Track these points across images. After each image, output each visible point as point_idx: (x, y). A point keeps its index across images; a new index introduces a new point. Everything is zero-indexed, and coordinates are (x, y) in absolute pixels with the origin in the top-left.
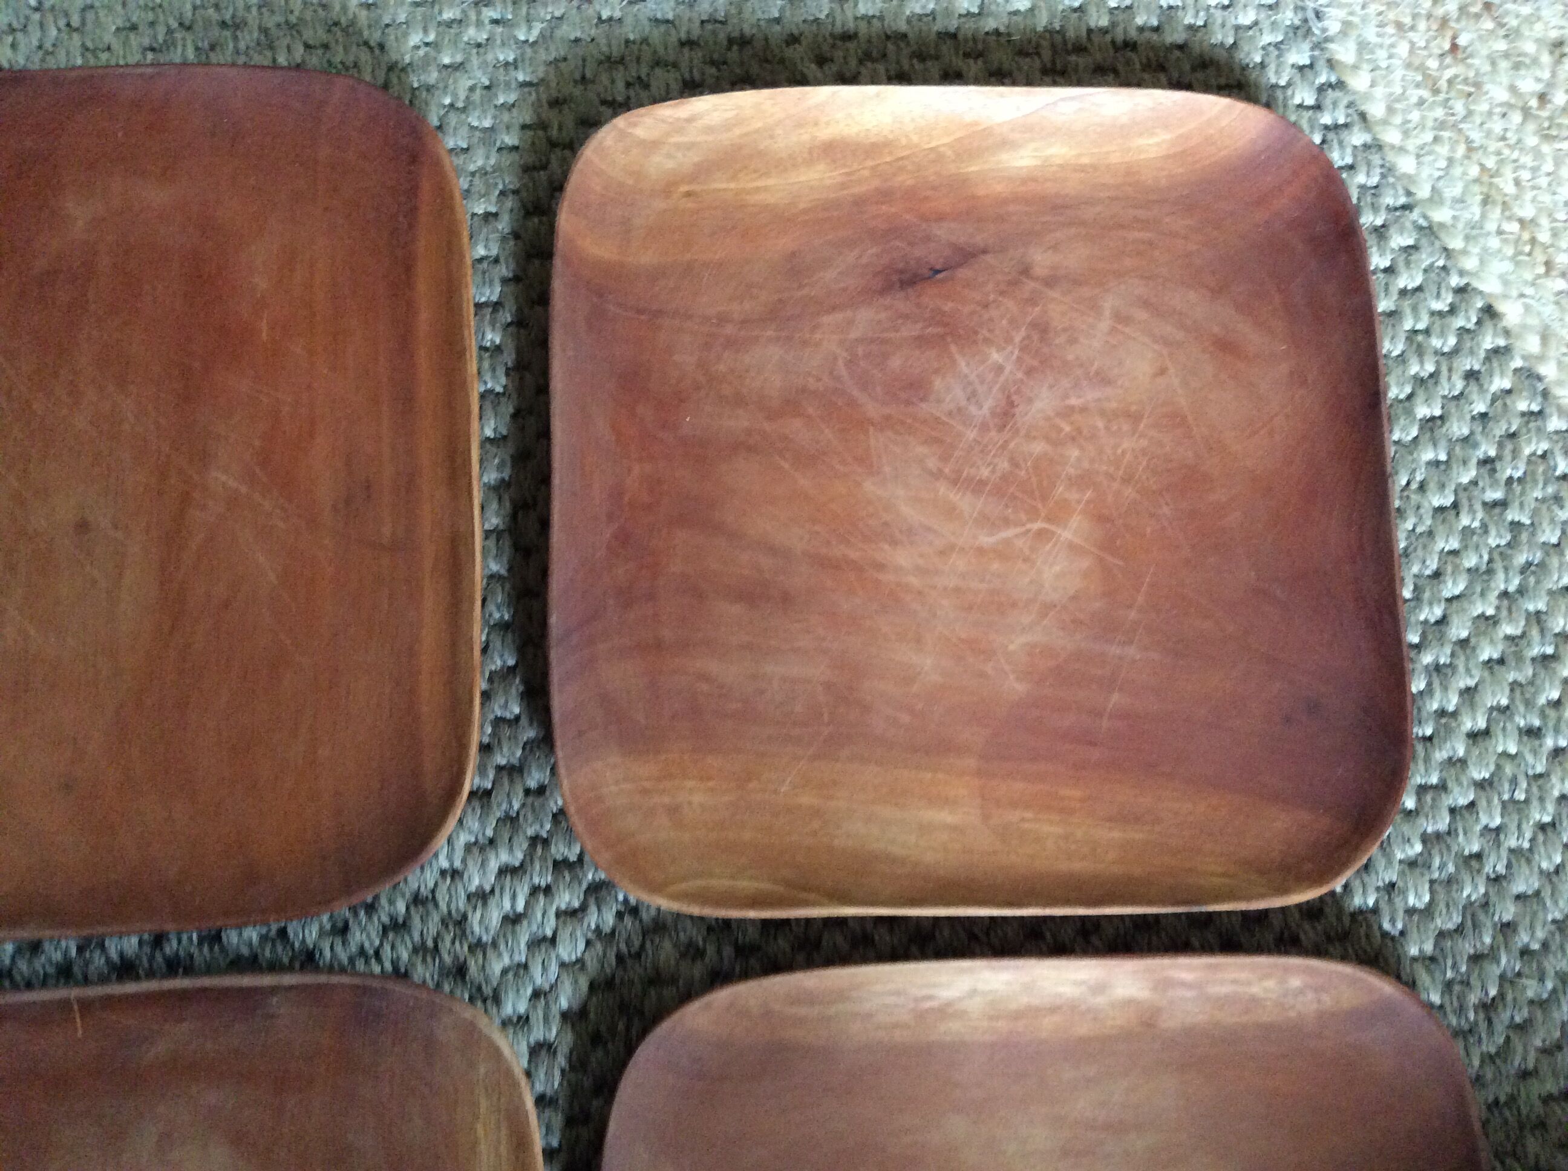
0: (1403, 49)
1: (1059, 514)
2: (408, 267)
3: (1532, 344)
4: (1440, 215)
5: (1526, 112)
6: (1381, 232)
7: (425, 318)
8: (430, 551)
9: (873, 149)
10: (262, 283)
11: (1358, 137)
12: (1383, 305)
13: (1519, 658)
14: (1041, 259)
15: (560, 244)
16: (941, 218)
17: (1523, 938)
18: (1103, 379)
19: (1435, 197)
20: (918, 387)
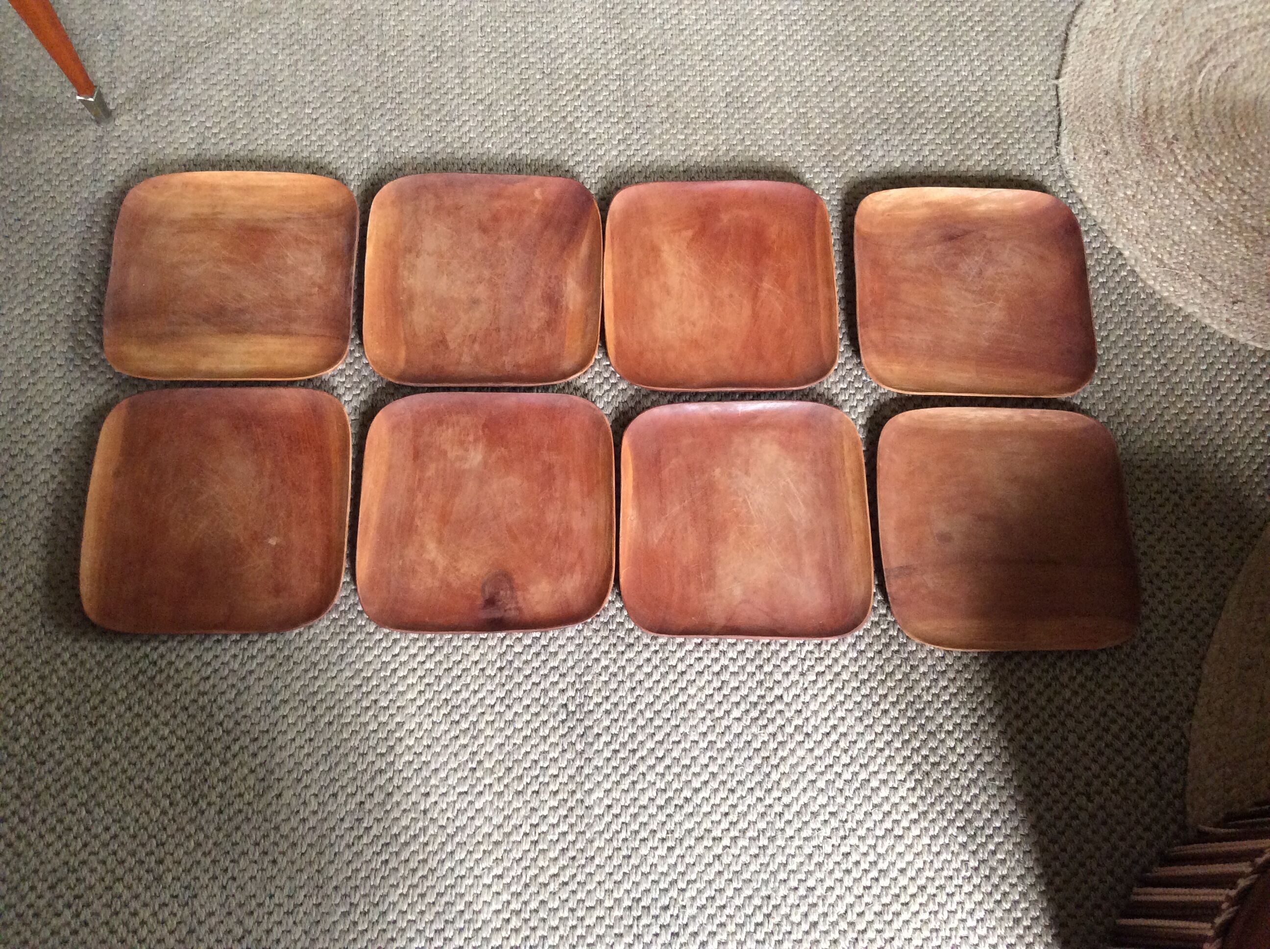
0: (1092, 182)
1: (997, 300)
2: (814, 233)
3: (1133, 262)
4: (1105, 227)
5: (1129, 200)
6: (1087, 232)
7: (818, 245)
8: (822, 304)
9: (941, 204)
10: (774, 237)
11: (1079, 206)
12: (1088, 251)
13: (1130, 346)
14: (989, 235)
15: (856, 226)
16: (960, 222)
17: (1132, 419)
18: (1007, 266)
19: (1103, 222)
20: (955, 266)
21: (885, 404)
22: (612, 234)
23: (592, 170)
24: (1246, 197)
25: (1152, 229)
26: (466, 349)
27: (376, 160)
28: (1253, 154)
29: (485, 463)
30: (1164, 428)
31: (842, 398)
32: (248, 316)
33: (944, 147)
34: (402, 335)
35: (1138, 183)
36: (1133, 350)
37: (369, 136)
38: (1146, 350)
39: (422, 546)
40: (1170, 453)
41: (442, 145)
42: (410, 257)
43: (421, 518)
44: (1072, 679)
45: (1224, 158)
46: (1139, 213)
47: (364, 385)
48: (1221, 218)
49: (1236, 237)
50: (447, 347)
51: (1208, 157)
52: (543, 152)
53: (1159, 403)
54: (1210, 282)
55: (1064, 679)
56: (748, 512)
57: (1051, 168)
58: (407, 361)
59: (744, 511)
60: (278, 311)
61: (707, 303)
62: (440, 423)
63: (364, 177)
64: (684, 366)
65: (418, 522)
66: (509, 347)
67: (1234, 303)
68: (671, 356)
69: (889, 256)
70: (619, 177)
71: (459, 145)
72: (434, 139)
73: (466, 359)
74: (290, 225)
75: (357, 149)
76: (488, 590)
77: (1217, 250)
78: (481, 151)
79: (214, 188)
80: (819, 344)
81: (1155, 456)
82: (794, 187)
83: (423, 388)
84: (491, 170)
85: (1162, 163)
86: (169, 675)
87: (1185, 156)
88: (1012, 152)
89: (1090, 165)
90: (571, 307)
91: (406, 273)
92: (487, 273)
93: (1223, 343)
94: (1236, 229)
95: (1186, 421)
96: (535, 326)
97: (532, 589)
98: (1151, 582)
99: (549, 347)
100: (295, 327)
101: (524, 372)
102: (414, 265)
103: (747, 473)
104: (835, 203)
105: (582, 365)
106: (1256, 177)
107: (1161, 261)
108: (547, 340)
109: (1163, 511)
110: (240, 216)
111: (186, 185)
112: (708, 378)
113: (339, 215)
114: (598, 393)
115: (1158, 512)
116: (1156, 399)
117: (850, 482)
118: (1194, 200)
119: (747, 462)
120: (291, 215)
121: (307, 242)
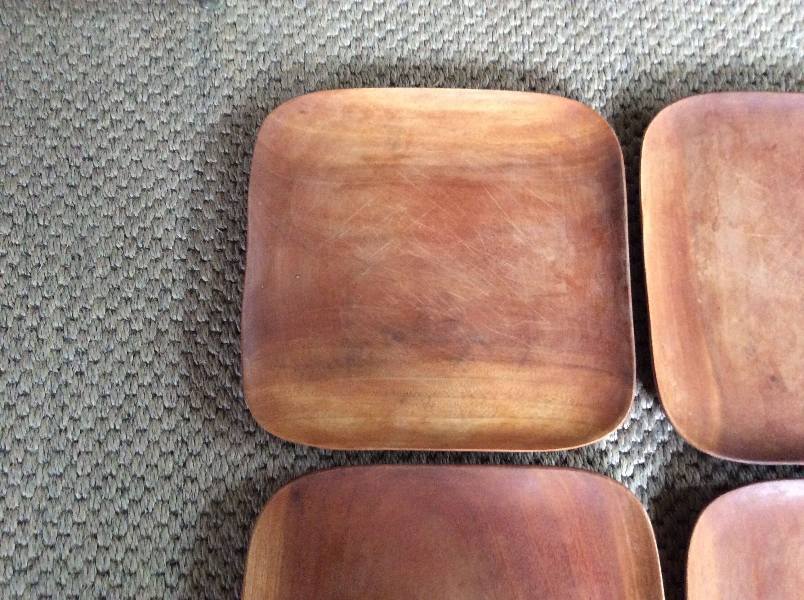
27: (624, 67)
32: (462, 330)
37: (610, 28)
41: (721, 44)
42: (703, 230)
47: (650, 449)
50: (784, 389)
58: (726, 413)
60: (507, 323)
63: (609, 94)
71: (747, 44)
72: (707, 34)
74: (512, 176)
78: (781, 53)
79: (391, 114)
91: (700, 258)
100: (537, 350)
102: (710, 244)
110: (431, 162)
111: (348, 110)
113: (588, 159)
120: (513, 160)
121: (539, 204)
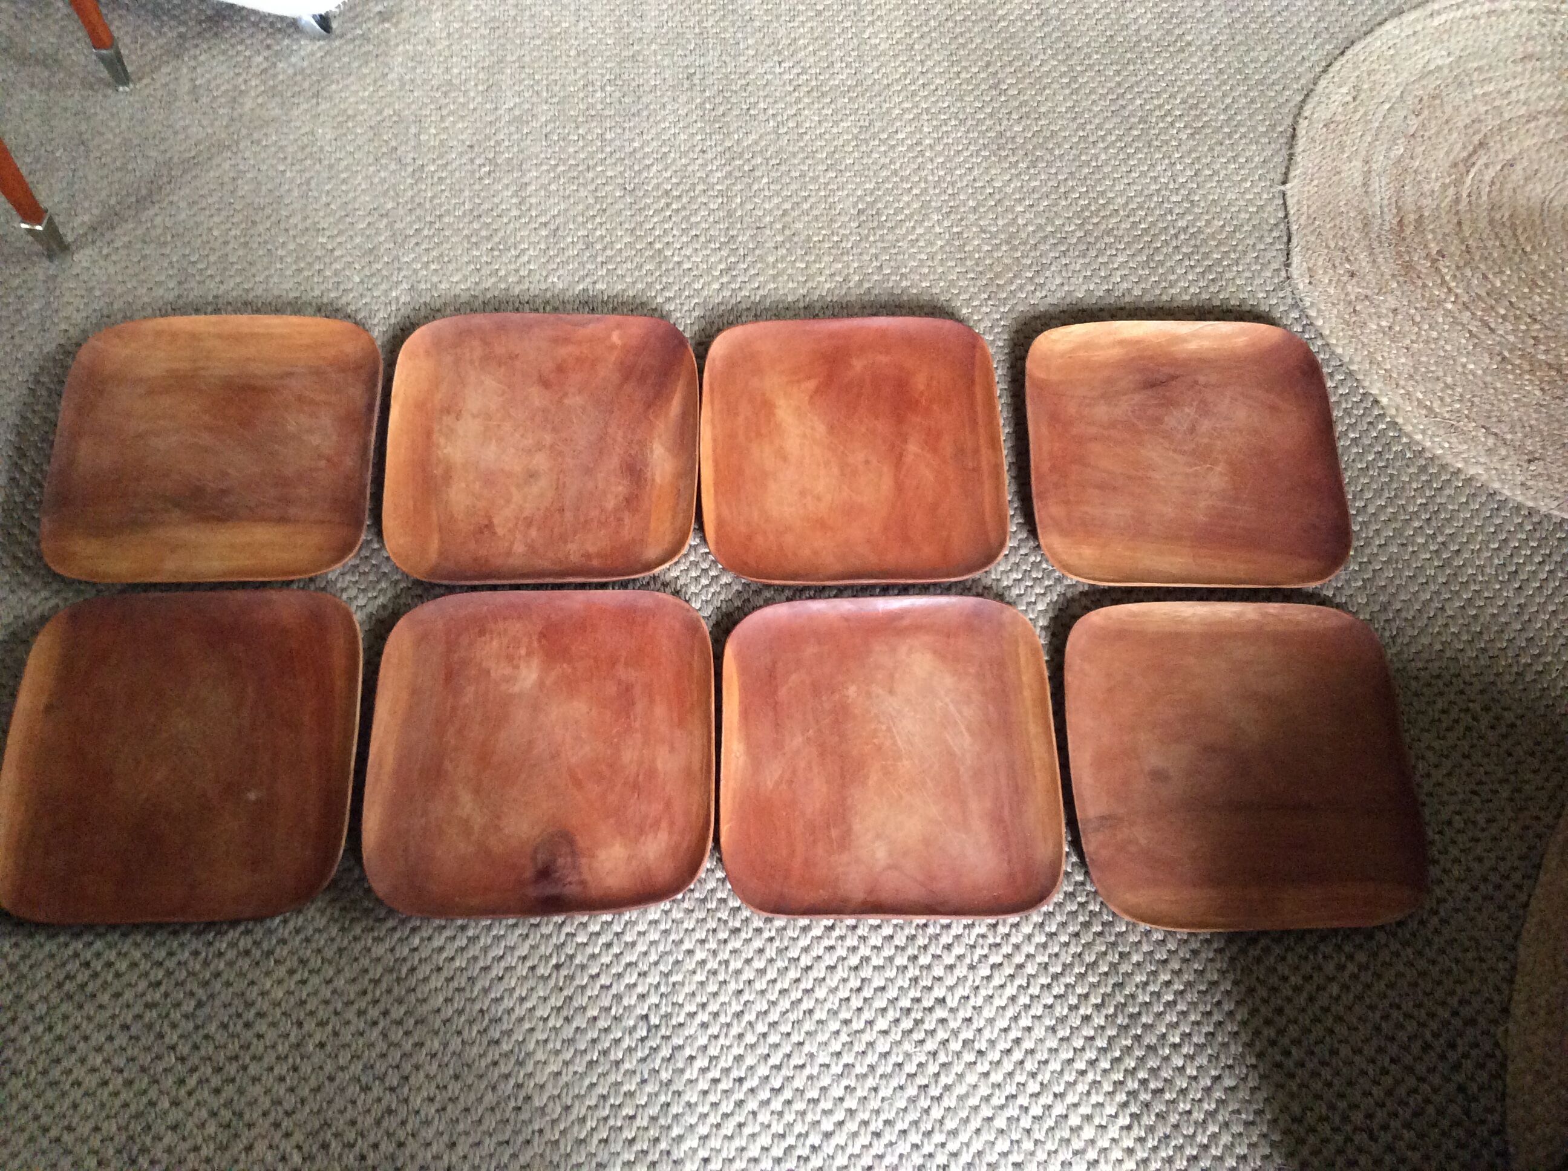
0: (1335, 311)
1: (1215, 462)
2: (973, 382)
3: (1393, 412)
4: (1354, 367)
5: (1384, 333)
6: (1331, 375)
7: (980, 398)
8: (986, 471)
9: (1138, 342)
10: (921, 387)
11: (1319, 343)
12: (1333, 399)
13: (1396, 519)
14: (1202, 379)
15: (1027, 371)
16: (1163, 365)
17: (1404, 614)
18: (1227, 418)
19: (1351, 361)
20: (1159, 420)
21: (1073, 600)
22: (711, 385)
23: (686, 308)
24: (1537, 326)
25: (1416, 369)
26: (519, 536)
27: (408, 299)
28: (1542, 272)
29: (541, 684)
30: (1446, 625)
31: (1015, 592)
32: (232, 498)
33: (1140, 272)
34: (435, 519)
35: (1395, 311)
36: (1398, 525)
37: (399, 269)
38: (1416, 524)
39: (454, 799)
40: (1456, 659)
41: (493, 280)
42: (448, 420)
43: (451, 761)
44: (1341, 968)
45: (1505, 278)
46: (1398, 349)
47: (383, 585)
48: (1506, 354)
49: (1527, 377)
50: (495, 533)
51: (1485, 277)
52: (624, 286)
53: (1438, 593)
54: (1496, 434)
55: (1330, 968)
56: (895, 744)
57: (1281, 294)
58: (441, 553)
59: (888, 743)
60: (272, 492)
61: (835, 470)
62: (482, 633)
63: (393, 321)
64: (806, 552)
65: (448, 765)
66: (575, 533)
67: (1530, 461)
68: (789, 539)
69: (1072, 410)
70: (722, 316)
71: (515, 279)
72: (483, 272)
73: (519, 548)
74: (292, 382)
75: (384, 287)
76: (541, 857)
77: (1504, 394)
78: (544, 287)
79: (194, 336)
80: (982, 523)
81: (1437, 664)
82: (948, 324)
83: (461, 587)
84: (556, 309)
85: (1424, 286)
86: (106, 982)
87: (1454, 277)
88: (1228, 276)
89: (1332, 291)
90: (658, 480)
91: (442, 441)
92: (548, 438)
93: (1518, 514)
94: (1527, 367)
95: (1475, 617)
96: (610, 504)
97: (602, 854)
98: (1440, 832)
99: (629, 529)
100: (292, 511)
101: (595, 563)
102: (452, 430)
103: (891, 692)
104: (1001, 344)
105: (671, 554)
106: (1548, 301)
107: (1430, 409)
108: (627, 521)
109: (1452, 737)
110: (227, 372)
111: (159, 334)
112: (838, 567)
113: (358, 367)
114: (693, 589)
115: (1444, 738)
116: (1433, 588)
117: (1029, 703)
118: (1470, 332)
119: (892, 676)
120: (294, 369)
121: (312, 402)
